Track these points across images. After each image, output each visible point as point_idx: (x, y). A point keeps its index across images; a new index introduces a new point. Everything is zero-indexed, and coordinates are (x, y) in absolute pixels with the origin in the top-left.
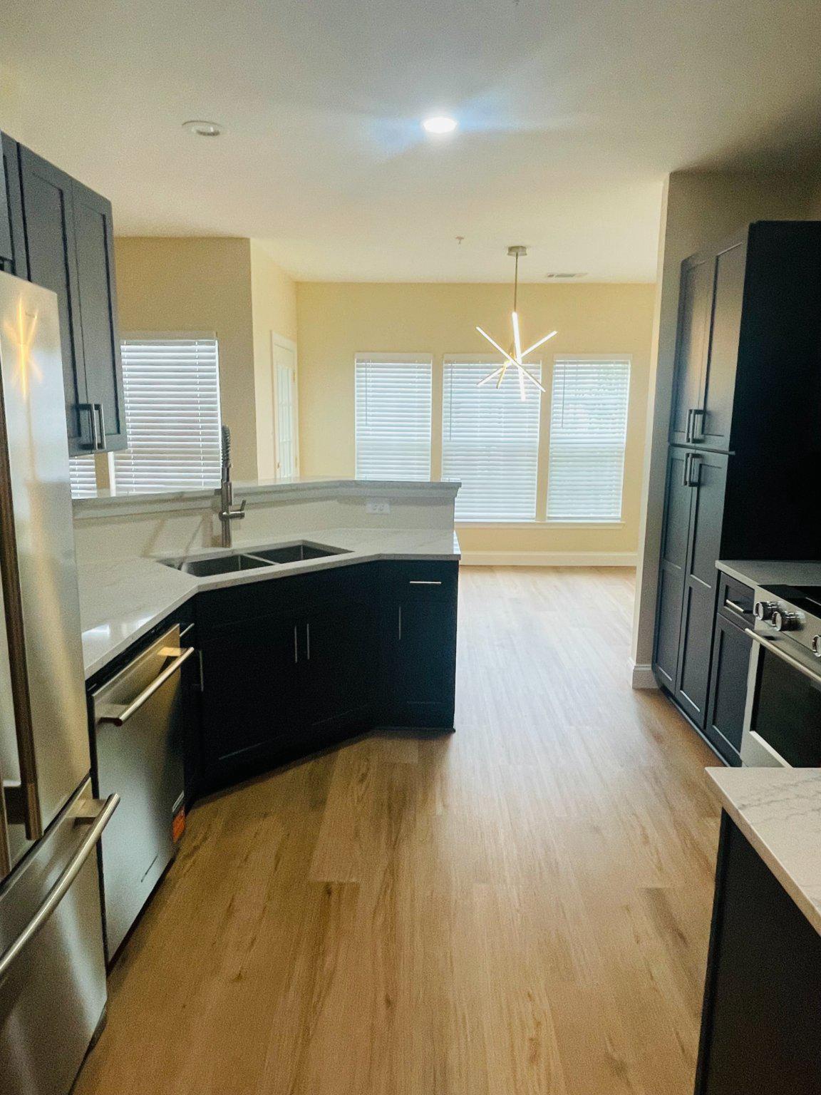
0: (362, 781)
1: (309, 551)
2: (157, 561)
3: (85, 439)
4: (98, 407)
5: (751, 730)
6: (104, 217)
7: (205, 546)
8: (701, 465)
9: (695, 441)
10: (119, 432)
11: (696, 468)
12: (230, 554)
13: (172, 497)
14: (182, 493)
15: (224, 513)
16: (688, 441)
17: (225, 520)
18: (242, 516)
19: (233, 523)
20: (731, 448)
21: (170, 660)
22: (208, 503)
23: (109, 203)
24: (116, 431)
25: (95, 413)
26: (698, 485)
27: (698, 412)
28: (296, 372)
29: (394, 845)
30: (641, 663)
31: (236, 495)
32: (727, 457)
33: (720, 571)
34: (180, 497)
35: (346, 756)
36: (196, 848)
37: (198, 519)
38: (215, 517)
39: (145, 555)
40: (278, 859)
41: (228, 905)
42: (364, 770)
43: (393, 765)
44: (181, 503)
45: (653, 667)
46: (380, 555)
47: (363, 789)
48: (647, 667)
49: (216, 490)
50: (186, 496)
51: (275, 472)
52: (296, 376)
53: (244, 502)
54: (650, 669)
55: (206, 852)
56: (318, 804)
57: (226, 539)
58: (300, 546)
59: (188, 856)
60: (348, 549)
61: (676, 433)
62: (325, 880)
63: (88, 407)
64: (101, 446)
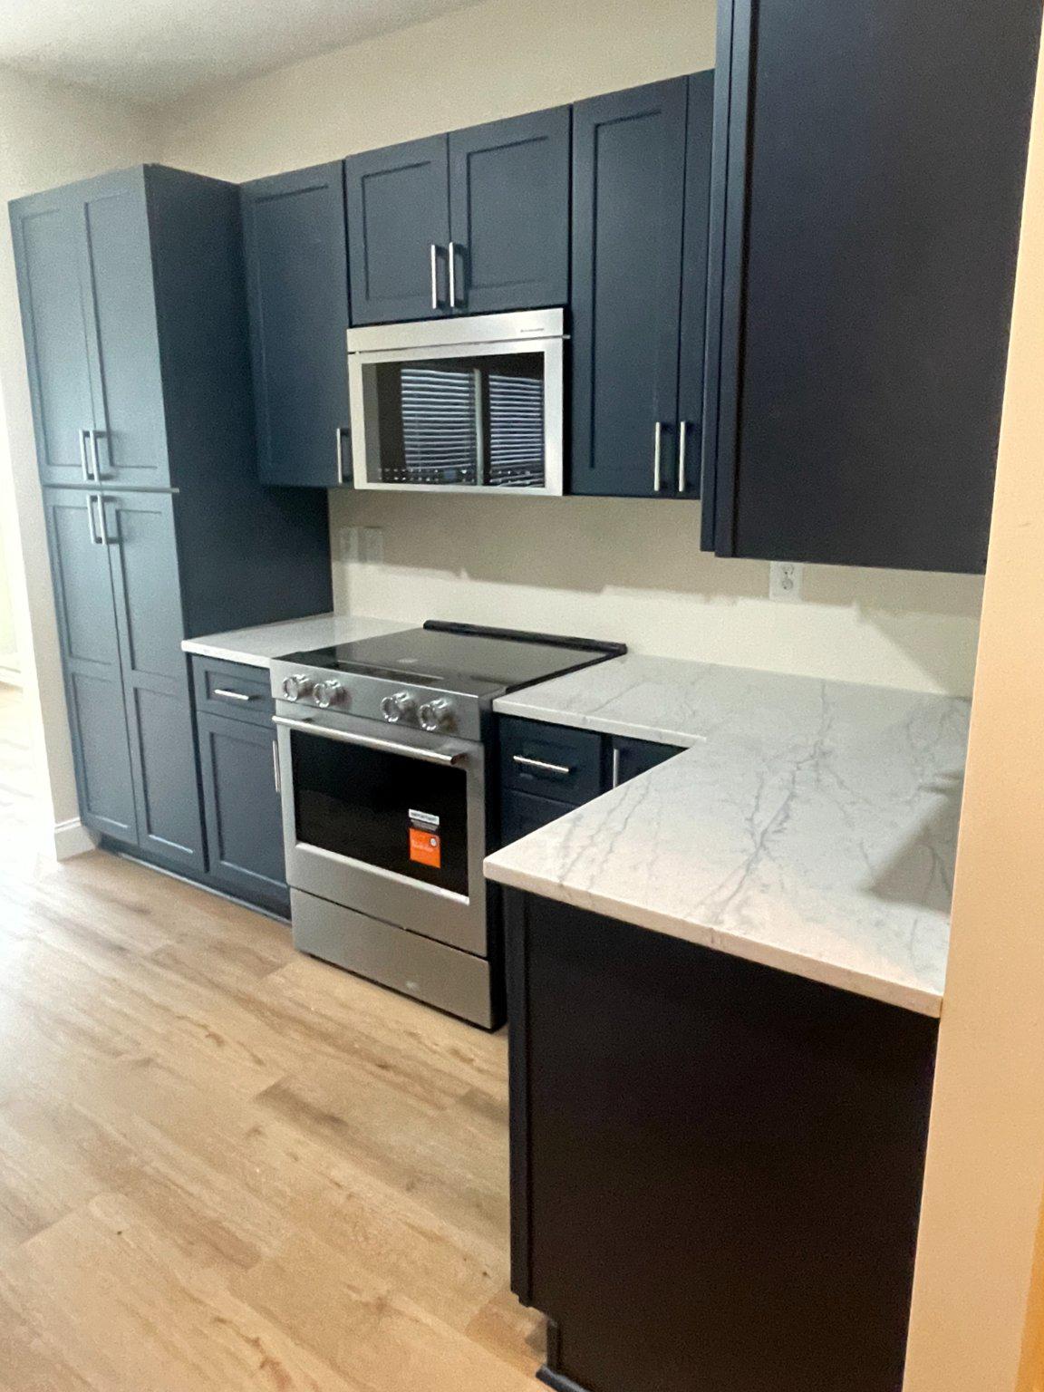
5: (297, 844)
8: (118, 513)
9: (103, 477)
11: (112, 519)
16: (91, 477)
20: (174, 484)
26: (119, 540)
27: (98, 435)
30: (63, 820)
32: (169, 497)
33: (189, 656)
45: (84, 822)
48: (75, 822)
54: (79, 824)
61: (51, 469)
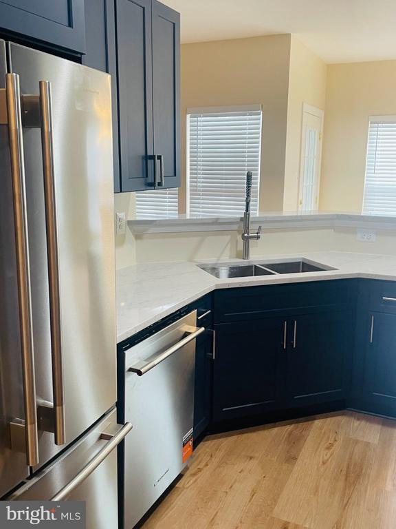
0: (328, 448)
1: (306, 266)
2: (198, 266)
3: (150, 180)
4: (159, 157)
6: (174, 24)
7: (230, 257)
10: (175, 175)
12: (247, 264)
13: (211, 221)
14: (218, 219)
15: (246, 235)
17: (246, 239)
18: (258, 237)
19: (252, 242)
21: (186, 334)
22: (235, 227)
23: (178, 14)
24: (173, 174)
25: (158, 162)
28: (322, 133)
29: (345, 507)
31: (252, 222)
34: (216, 222)
35: (320, 425)
36: (200, 470)
37: (228, 238)
38: (240, 237)
39: (191, 260)
40: (253, 493)
41: (212, 518)
42: (331, 441)
43: (357, 442)
44: (216, 226)
46: (359, 274)
47: (329, 454)
49: (242, 218)
50: (219, 221)
51: (298, 207)
52: (321, 136)
53: (260, 228)
55: (205, 475)
56: (291, 459)
57: (246, 253)
58: (300, 262)
59: (195, 474)
60: (336, 267)
62: (285, 519)
63: (153, 157)
64: (160, 184)
